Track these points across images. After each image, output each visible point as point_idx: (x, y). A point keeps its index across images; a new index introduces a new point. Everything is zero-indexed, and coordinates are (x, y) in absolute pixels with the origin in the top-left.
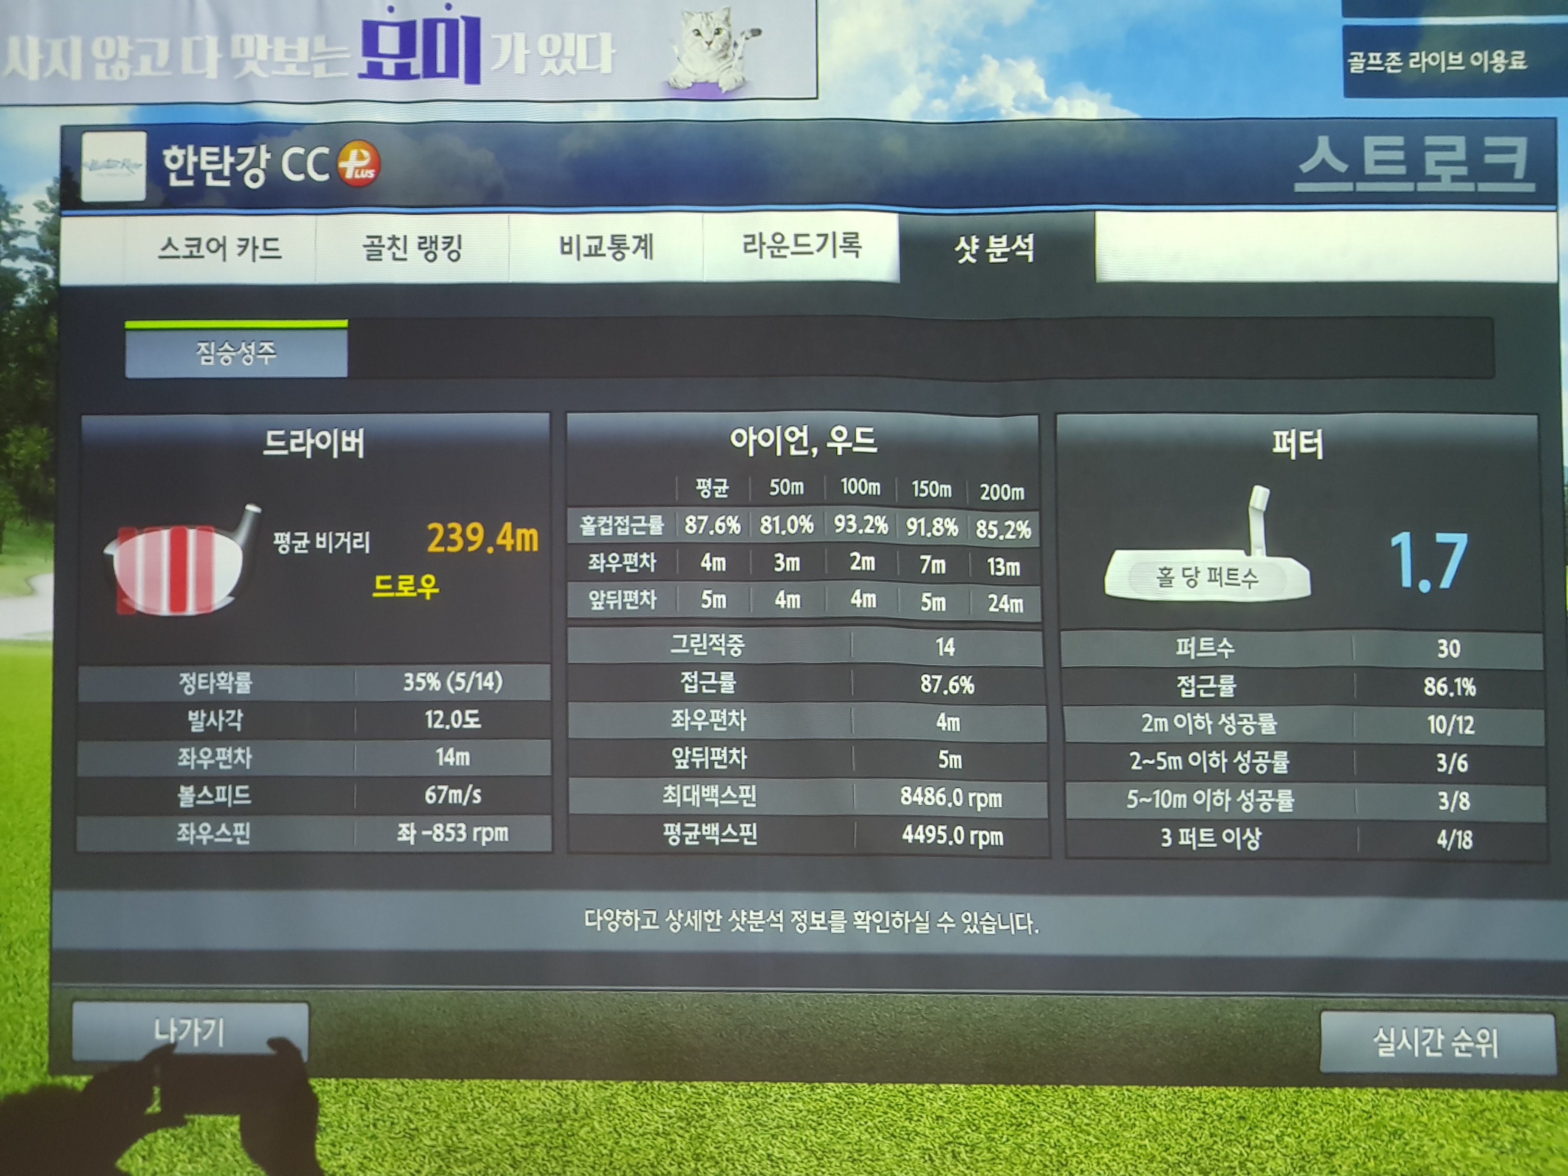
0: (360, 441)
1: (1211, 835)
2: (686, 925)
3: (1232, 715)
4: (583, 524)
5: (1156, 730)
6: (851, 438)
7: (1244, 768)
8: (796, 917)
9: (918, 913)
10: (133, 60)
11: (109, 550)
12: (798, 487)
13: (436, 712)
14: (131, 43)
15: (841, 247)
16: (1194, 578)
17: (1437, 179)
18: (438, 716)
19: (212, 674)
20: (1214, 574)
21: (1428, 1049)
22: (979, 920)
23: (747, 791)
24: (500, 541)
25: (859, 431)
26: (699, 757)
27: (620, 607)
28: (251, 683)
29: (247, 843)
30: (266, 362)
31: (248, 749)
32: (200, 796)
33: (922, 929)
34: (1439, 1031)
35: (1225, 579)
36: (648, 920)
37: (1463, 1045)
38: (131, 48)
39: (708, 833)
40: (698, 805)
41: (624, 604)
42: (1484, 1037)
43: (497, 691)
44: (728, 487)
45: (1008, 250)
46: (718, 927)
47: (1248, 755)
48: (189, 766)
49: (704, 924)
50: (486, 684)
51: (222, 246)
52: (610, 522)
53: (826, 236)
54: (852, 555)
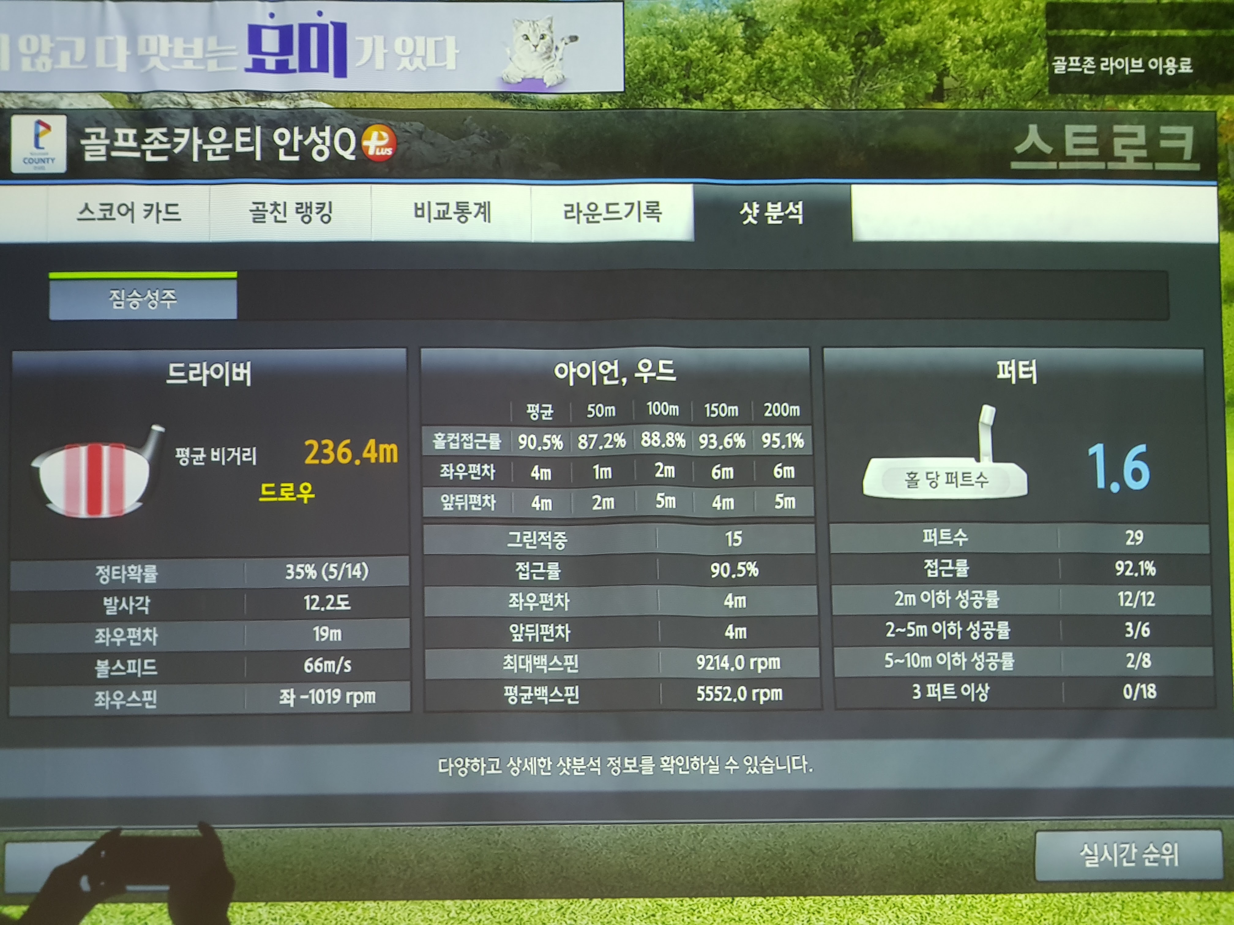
0: (248, 372)
1: (953, 689)
2: (524, 769)
3: (967, 591)
4: (436, 439)
5: (906, 604)
6: (655, 369)
7: (975, 635)
8: (612, 762)
9: (710, 757)
10: (54, 55)
11: (35, 464)
12: (611, 410)
13: (313, 597)
14: (52, 41)
15: (645, 213)
16: (935, 480)
17: (1123, 159)
18: (315, 599)
19: (123, 567)
20: (951, 478)
21: (1125, 860)
22: (759, 763)
23: (571, 660)
24: (365, 455)
25: (661, 363)
26: (531, 632)
27: (466, 508)
28: (157, 574)
29: (154, 707)
30: (168, 307)
31: (155, 629)
32: (114, 668)
33: (714, 770)
34: (1133, 845)
35: (960, 481)
36: (493, 766)
37: (1152, 857)
38: (53, 45)
39: (539, 694)
40: (531, 671)
41: (470, 506)
42: (1167, 850)
43: (363, 579)
44: (552, 412)
45: (782, 214)
46: (549, 771)
47: (978, 624)
48: (105, 644)
49: (538, 769)
50: (354, 573)
51: (131, 210)
52: (457, 438)
53: (632, 204)
54: (657, 464)
